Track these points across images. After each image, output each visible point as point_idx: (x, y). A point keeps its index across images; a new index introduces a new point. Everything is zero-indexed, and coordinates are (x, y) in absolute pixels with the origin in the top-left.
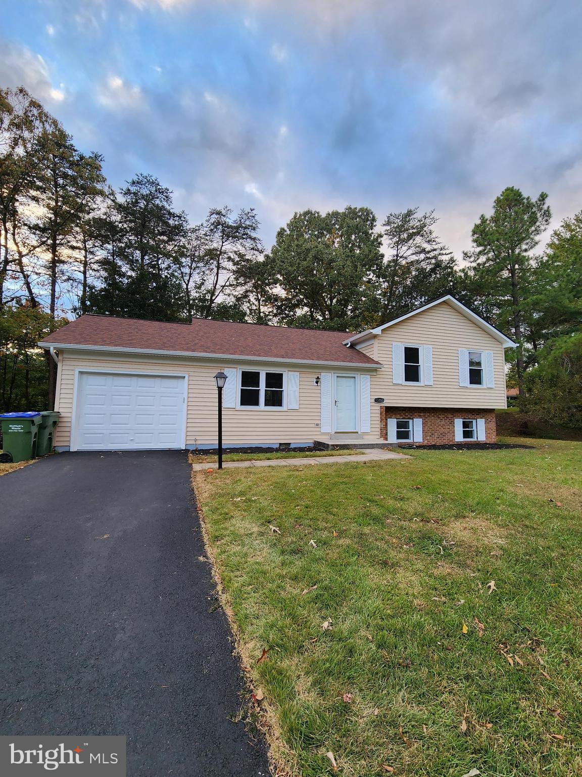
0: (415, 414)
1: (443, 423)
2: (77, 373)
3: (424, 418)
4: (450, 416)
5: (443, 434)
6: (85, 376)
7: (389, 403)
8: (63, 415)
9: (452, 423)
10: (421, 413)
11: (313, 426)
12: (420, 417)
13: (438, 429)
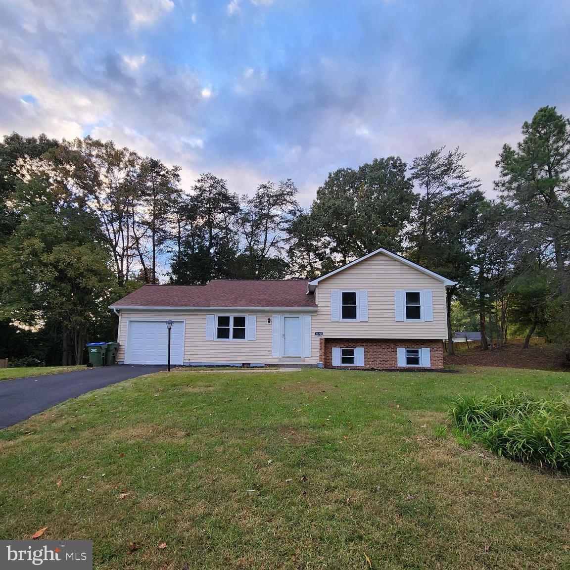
0: (358, 344)
1: (385, 351)
2: (128, 322)
3: (366, 347)
4: (392, 345)
5: (386, 361)
6: (133, 323)
7: (328, 335)
8: (121, 344)
9: (395, 352)
10: (363, 343)
11: (267, 352)
12: (363, 346)
13: (380, 356)
